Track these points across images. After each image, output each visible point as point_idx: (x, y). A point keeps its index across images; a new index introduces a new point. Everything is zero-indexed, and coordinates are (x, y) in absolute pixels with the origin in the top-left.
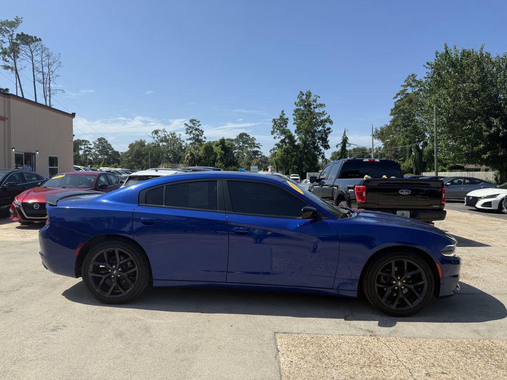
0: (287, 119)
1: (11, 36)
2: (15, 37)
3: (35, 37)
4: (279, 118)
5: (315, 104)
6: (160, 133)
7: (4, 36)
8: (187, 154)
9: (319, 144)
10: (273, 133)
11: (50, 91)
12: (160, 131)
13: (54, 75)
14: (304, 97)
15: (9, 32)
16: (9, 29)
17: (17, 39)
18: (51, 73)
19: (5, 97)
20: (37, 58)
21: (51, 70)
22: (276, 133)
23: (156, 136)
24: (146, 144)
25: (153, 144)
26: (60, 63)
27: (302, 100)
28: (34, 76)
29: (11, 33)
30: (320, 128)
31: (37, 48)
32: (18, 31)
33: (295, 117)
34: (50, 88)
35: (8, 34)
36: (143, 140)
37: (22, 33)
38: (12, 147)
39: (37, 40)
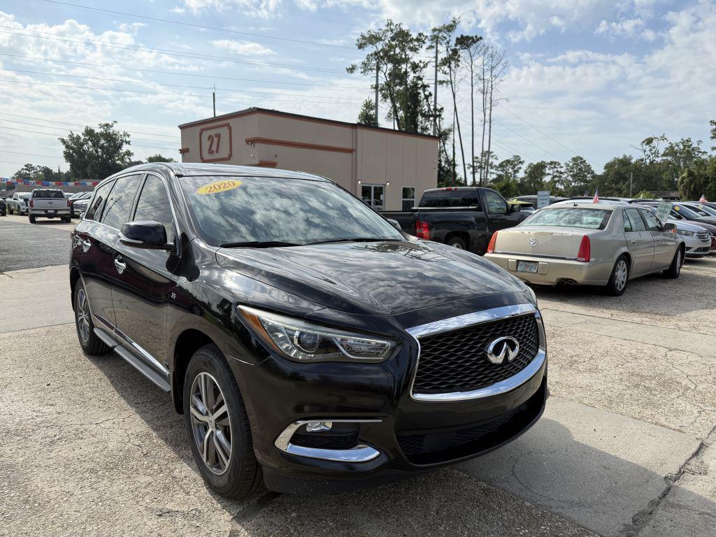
1: (448, 42)
2: (453, 42)
3: (476, 37)
6: (655, 143)
11: (491, 102)
12: (655, 138)
13: (497, 81)
15: (445, 38)
16: (445, 35)
17: (456, 45)
18: (494, 78)
19: (352, 128)
21: (493, 74)
23: (648, 148)
24: (633, 161)
25: (642, 160)
26: (506, 62)
28: (472, 86)
29: (448, 39)
31: (479, 49)
32: (456, 34)
34: (491, 98)
35: (445, 41)
36: (628, 156)
37: (462, 36)
38: (358, 179)
39: (478, 40)
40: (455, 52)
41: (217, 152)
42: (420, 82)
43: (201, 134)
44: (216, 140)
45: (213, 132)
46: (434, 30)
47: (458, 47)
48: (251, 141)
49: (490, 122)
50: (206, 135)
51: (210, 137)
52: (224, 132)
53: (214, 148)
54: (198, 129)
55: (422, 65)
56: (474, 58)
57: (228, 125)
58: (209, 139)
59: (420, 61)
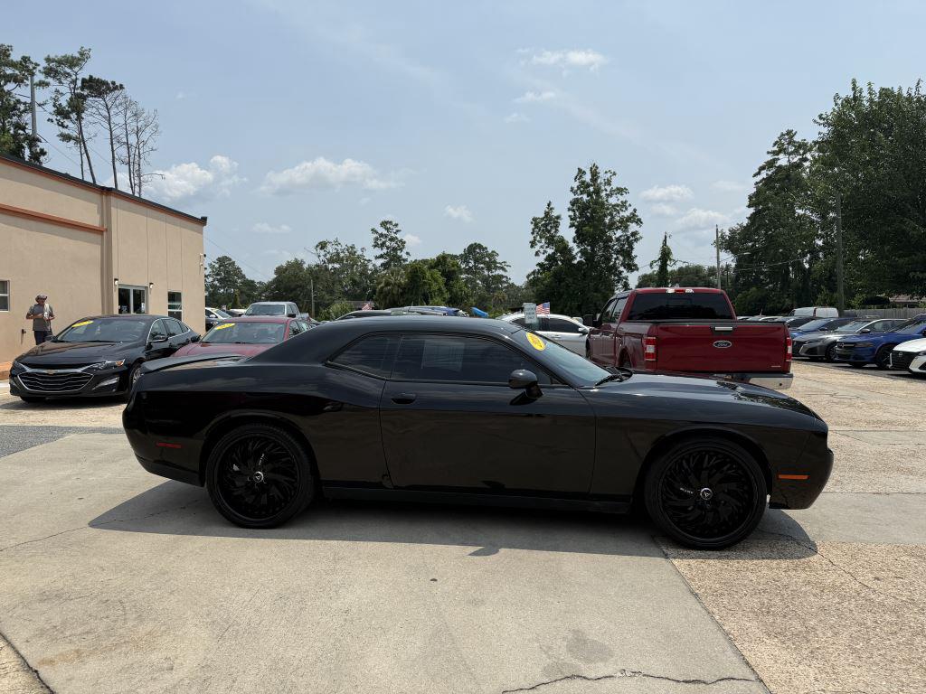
0: (558, 217)
1: (74, 82)
2: (79, 83)
3: (113, 83)
4: (543, 215)
5: (608, 188)
6: (330, 248)
7: (60, 82)
9: (617, 262)
10: (533, 244)
11: (139, 176)
12: (330, 243)
13: (147, 149)
14: (587, 178)
15: (69, 75)
16: (68, 70)
17: (82, 89)
18: (141, 145)
19: (102, 194)
20: (118, 120)
21: (142, 139)
22: (539, 245)
23: (322, 253)
26: (157, 126)
27: (583, 182)
28: (113, 151)
29: (74, 77)
30: (619, 233)
31: (118, 102)
32: (84, 73)
33: (571, 213)
35: (69, 79)
36: (299, 259)
37: (91, 77)
38: (114, 277)
39: (116, 88)
46: (48, 60)
47: (85, 93)
56: (112, 112)
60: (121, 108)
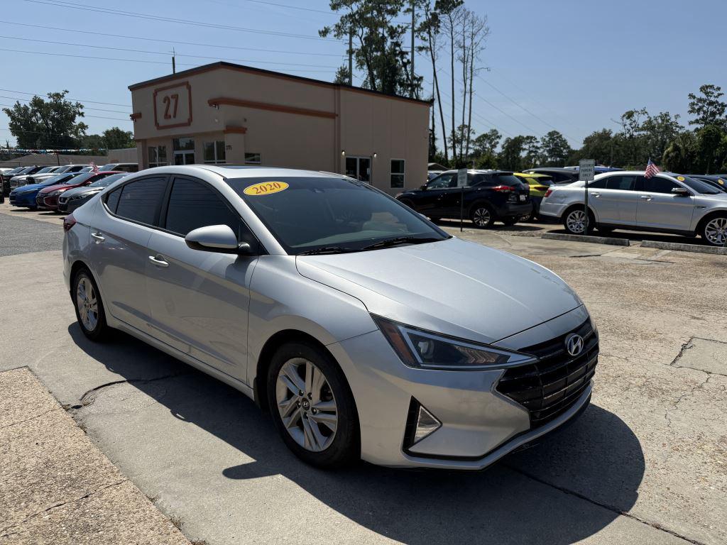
1: (427, 6)
2: (433, 6)
6: (635, 117)
7: (420, 7)
8: (667, 148)
11: (472, 71)
12: (636, 112)
13: (478, 49)
17: (435, 9)
18: (475, 46)
19: (335, 88)
20: (458, 29)
21: (474, 42)
23: (628, 122)
24: (613, 135)
25: (622, 134)
26: (488, 29)
28: (453, 54)
31: (460, 14)
34: (471, 67)
35: (425, 4)
36: (608, 130)
38: (342, 149)
39: (459, 4)
40: (435, 16)
41: (175, 117)
42: (397, 48)
43: (155, 95)
44: (173, 102)
45: (170, 93)
47: (438, 11)
48: (215, 103)
49: (471, 93)
50: (161, 96)
51: (166, 99)
52: (182, 92)
53: (171, 112)
54: (152, 89)
55: (400, 30)
56: (455, 24)
57: (187, 84)
58: (164, 102)
59: (399, 26)
60: (461, 18)
